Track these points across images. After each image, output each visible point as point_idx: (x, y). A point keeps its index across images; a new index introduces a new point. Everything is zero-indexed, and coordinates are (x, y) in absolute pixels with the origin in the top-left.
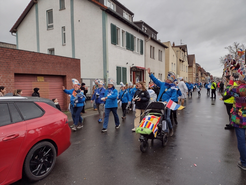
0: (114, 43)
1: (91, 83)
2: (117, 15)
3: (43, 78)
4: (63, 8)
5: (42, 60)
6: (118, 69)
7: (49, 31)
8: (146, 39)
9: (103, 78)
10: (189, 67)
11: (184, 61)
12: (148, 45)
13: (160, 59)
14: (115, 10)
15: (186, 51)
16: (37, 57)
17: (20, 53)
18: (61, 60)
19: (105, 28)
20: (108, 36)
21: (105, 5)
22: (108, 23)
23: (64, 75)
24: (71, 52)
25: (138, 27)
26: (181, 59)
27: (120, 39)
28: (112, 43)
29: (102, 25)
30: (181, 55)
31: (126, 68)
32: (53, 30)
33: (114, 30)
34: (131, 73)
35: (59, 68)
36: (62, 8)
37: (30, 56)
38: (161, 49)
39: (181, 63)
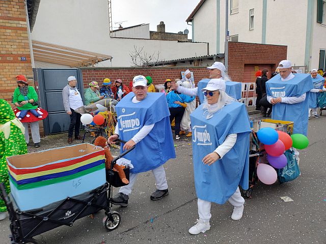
3: (258, 67)
6: (322, 52)
7: (232, 15)
9: (303, 65)
23: (274, 63)
28: (317, 22)
32: (238, 14)
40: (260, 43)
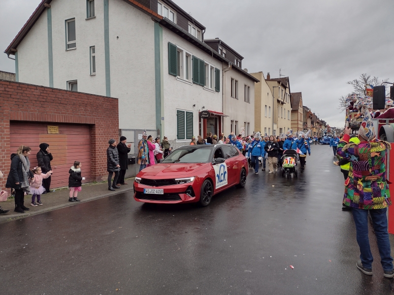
0: (173, 74)
1: (136, 137)
2: (178, 30)
3: (57, 127)
4: (92, 15)
5: (56, 99)
6: (180, 114)
7: (69, 52)
8: (225, 67)
9: (155, 128)
10: (293, 111)
11: (285, 102)
12: (227, 77)
13: (247, 100)
14: (175, 22)
15: (288, 86)
16: (47, 95)
17: (20, 88)
18: (87, 100)
19: (159, 50)
20: (164, 63)
21: (159, 13)
22: (163, 42)
23: (92, 123)
24: (104, 86)
25: (212, 48)
26: (280, 99)
27: (182, 67)
28: (169, 74)
29: (154, 45)
30: (280, 93)
31: (192, 113)
32: (75, 51)
33: (174, 52)
34: (200, 121)
35: (83, 112)
36: (90, 16)
37: (37, 92)
38: (249, 83)
39: (280, 106)
40: (104, 94)
